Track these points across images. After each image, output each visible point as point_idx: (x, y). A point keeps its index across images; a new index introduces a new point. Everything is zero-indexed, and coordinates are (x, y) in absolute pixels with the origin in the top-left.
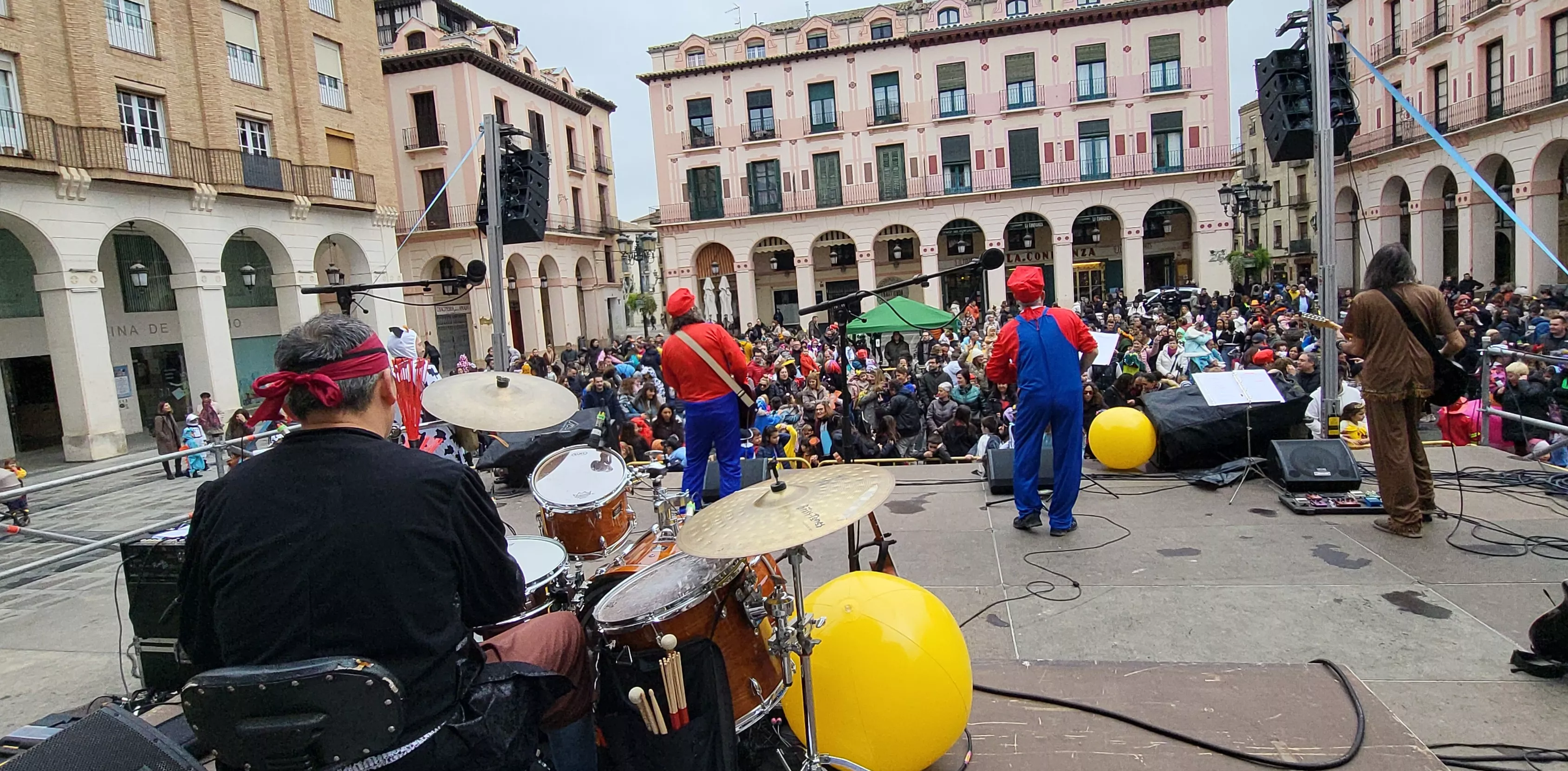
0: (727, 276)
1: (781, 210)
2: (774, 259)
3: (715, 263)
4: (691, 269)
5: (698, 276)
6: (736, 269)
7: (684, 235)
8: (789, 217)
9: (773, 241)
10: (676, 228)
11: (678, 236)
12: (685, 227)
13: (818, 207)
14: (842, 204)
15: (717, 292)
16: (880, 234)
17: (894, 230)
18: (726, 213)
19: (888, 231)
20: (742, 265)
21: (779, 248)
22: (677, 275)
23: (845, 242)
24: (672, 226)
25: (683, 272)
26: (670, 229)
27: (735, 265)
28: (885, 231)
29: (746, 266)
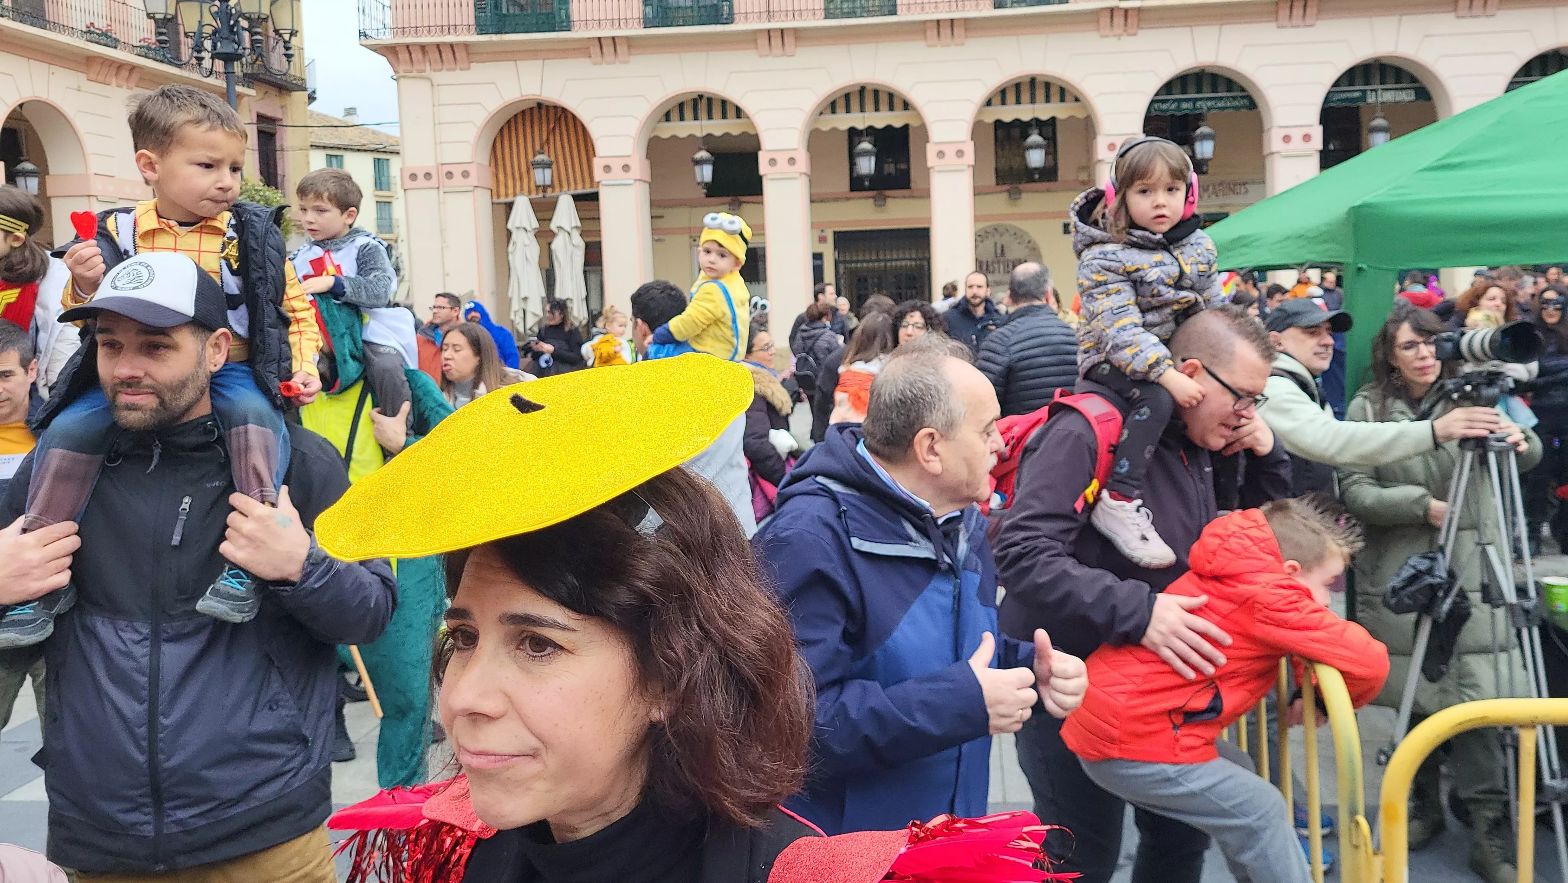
0: (577, 198)
1: (730, 20)
2: (703, 154)
3: (539, 158)
4: (473, 170)
5: (494, 193)
6: (599, 173)
7: (458, 76)
8: (750, 39)
9: (703, 106)
10: (434, 55)
11: (443, 77)
12: (461, 54)
13: (828, 15)
14: (893, 12)
15: (545, 236)
16: (989, 103)
17: (1025, 96)
18: (575, 17)
19: (1011, 97)
20: (616, 166)
21: (717, 127)
22: (433, 182)
23: (896, 119)
24: (423, 47)
25: (450, 175)
26: (417, 55)
27: (598, 164)
28: (1002, 95)
29: (626, 168)
